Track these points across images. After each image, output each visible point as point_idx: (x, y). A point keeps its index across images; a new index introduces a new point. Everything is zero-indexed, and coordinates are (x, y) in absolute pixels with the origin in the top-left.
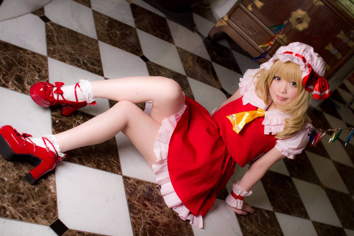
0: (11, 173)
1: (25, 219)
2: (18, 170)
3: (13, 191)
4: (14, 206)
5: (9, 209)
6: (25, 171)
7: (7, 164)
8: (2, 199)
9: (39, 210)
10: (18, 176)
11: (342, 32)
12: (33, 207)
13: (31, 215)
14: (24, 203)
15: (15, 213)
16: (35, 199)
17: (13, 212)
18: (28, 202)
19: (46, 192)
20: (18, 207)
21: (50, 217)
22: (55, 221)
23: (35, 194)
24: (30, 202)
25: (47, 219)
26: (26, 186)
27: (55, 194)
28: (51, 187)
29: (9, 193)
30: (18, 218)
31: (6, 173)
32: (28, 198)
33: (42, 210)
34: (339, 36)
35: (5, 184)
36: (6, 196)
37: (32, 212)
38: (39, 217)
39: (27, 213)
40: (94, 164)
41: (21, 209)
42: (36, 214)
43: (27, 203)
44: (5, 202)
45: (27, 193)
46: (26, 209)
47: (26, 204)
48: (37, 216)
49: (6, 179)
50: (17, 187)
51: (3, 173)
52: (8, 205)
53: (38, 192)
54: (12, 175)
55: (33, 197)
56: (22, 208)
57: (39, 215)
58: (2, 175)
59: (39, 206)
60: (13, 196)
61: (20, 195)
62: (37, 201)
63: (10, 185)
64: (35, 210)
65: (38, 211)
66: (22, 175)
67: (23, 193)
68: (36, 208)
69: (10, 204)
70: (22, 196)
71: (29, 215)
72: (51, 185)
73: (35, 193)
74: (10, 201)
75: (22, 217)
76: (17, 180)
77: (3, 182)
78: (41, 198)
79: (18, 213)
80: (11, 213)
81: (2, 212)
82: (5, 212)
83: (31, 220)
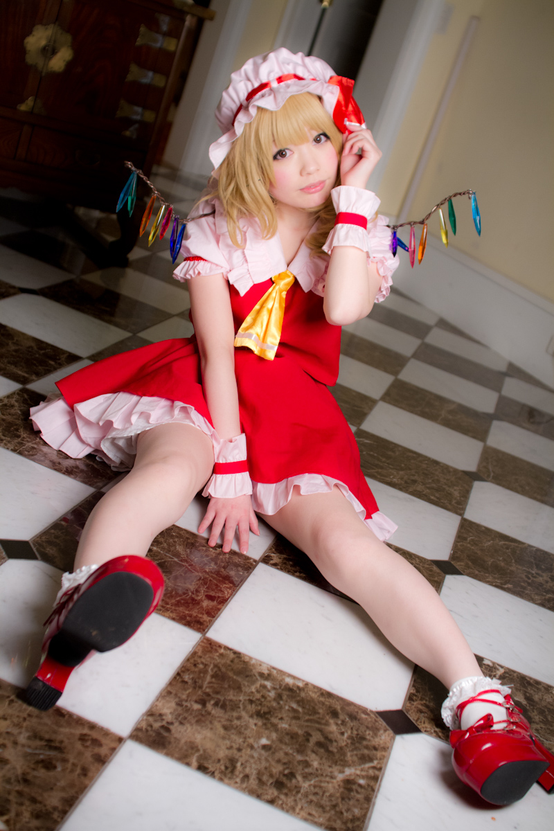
0: (246, 725)
1: (378, 763)
2: (239, 710)
3: (300, 745)
4: (342, 763)
5: (350, 775)
6: (241, 698)
7: (218, 719)
8: (324, 775)
9: (352, 729)
10: (255, 717)
12: (346, 735)
13: (367, 747)
14: (335, 744)
15: (362, 770)
16: (323, 721)
17: (358, 772)
18: (331, 736)
19: (303, 694)
20: (346, 759)
21: (371, 721)
22: (382, 720)
23: (310, 715)
24: (331, 733)
25: (378, 730)
26: (286, 719)
27: (310, 685)
28: (289, 681)
29: (307, 756)
30: (377, 772)
31: (248, 732)
32: (320, 730)
33: (352, 724)
35: (281, 749)
36: (315, 764)
37: (360, 743)
38: (372, 739)
39: (361, 752)
40: (225, 583)
41: (352, 756)
42: (363, 738)
43: (333, 739)
44: (331, 772)
45: (307, 726)
46: (351, 749)
47: (336, 741)
48: (370, 740)
49: (264, 741)
50: (287, 734)
51: (245, 738)
52: (341, 772)
53: (303, 708)
54: (254, 727)
55: (319, 723)
56: (349, 754)
57: (368, 737)
58: (253, 744)
59: (342, 724)
60: (313, 751)
61: (313, 740)
62: (327, 721)
63: (281, 741)
64: (354, 736)
65: (355, 732)
66: (254, 711)
67: (306, 732)
68: (349, 732)
69: (339, 767)
70: (314, 737)
71: (366, 752)
72: (284, 679)
73: (304, 713)
74: (329, 764)
75: (371, 765)
76: (269, 725)
77: (273, 750)
78: (321, 711)
79: (363, 766)
80: (363, 777)
81: (359, 790)
82: (360, 786)
83: (379, 754)
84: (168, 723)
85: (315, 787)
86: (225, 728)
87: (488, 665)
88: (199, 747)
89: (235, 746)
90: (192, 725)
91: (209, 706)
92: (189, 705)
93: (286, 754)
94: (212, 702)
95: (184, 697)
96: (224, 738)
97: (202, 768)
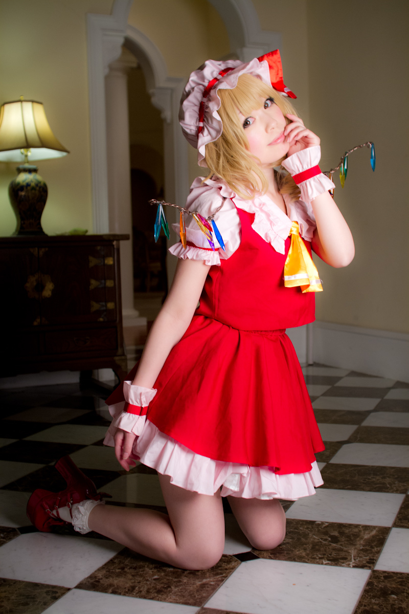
0: (147, 573)
1: (226, 575)
2: (144, 568)
3: (178, 575)
4: (202, 578)
5: (206, 581)
7: (130, 573)
8: (189, 584)
10: (153, 569)
11: (91, 258)
13: (221, 570)
17: (211, 580)
20: (205, 576)
25: (231, 562)
29: (181, 578)
30: (223, 578)
31: (147, 575)
34: (91, 265)
35: (165, 578)
36: (185, 581)
38: (226, 566)
39: (217, 572)
41: (210, 574)
42: (221, 566)
44: (194, 582)
48: (224, 567)
49: (156, 577)
50: (171, 572)
51: (144, 578)
52: (200, 581)
54: (151, 573)
56: (208, 574)
58: (149, 579)
60: (186, 576)
63: (166, 575)
74: (194, 579)
75: (221, 576)
77: (160, 579)
79: (215, 577)
80: (214, 581)
81: (209, 586)
82: (211, 585)
83: (227, 571)
84: (99, 579)
85: (181, 589)
86: (133, 576)
87: (319, 524)
88: (115, 585)
89: (137, 581)
90: (113, 577)
91: (126, 569)
92: (114, 571)
93: (168, 580)
94: (128, 567)
95: (112, 568)
96: (131, 579)
97: (114, 592)
